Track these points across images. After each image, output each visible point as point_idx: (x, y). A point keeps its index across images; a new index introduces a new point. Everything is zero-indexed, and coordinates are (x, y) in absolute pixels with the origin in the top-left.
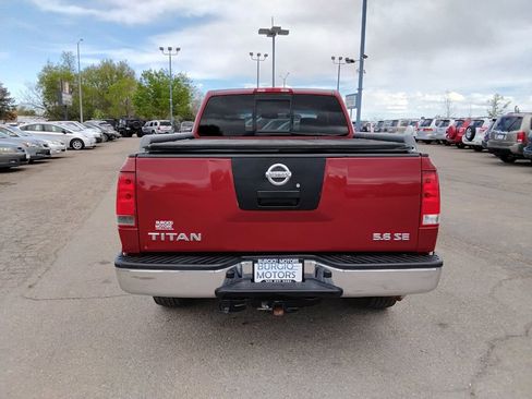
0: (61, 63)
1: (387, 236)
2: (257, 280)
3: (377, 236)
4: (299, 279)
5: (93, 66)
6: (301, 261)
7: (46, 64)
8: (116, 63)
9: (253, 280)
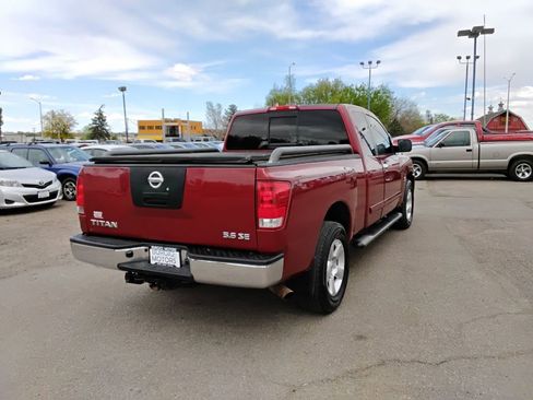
0: (285, 85)
1: (233, 235)
2: (153, 262)
3: (226, 234)
4: (178, 265)
5: (311, 85)
6: (179, 251)
7: (272, 88)
8: (331, 80)
9: (149, 262)
